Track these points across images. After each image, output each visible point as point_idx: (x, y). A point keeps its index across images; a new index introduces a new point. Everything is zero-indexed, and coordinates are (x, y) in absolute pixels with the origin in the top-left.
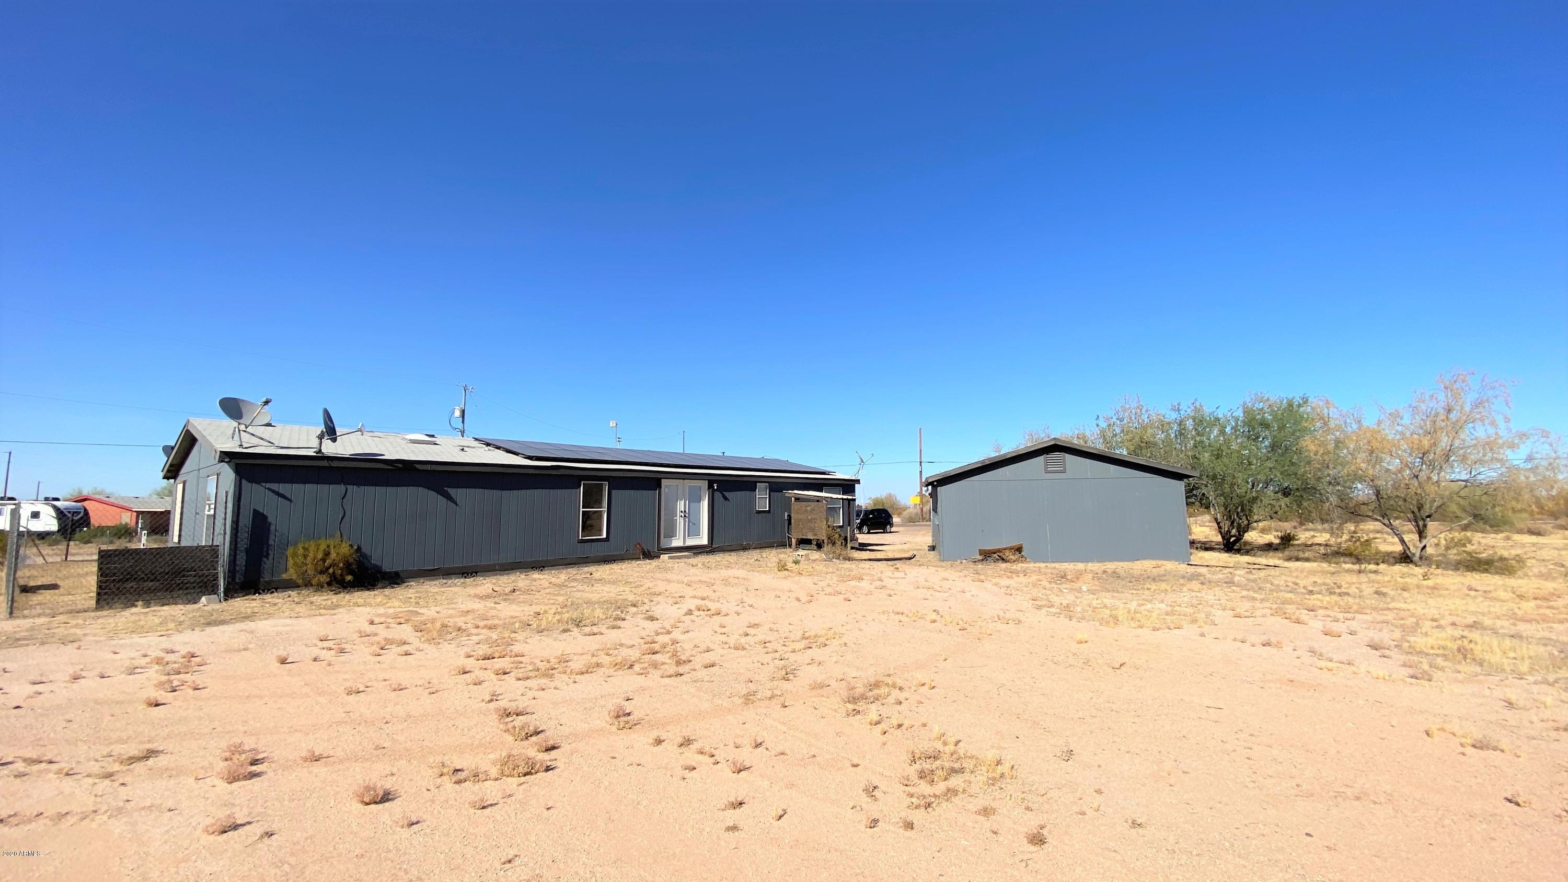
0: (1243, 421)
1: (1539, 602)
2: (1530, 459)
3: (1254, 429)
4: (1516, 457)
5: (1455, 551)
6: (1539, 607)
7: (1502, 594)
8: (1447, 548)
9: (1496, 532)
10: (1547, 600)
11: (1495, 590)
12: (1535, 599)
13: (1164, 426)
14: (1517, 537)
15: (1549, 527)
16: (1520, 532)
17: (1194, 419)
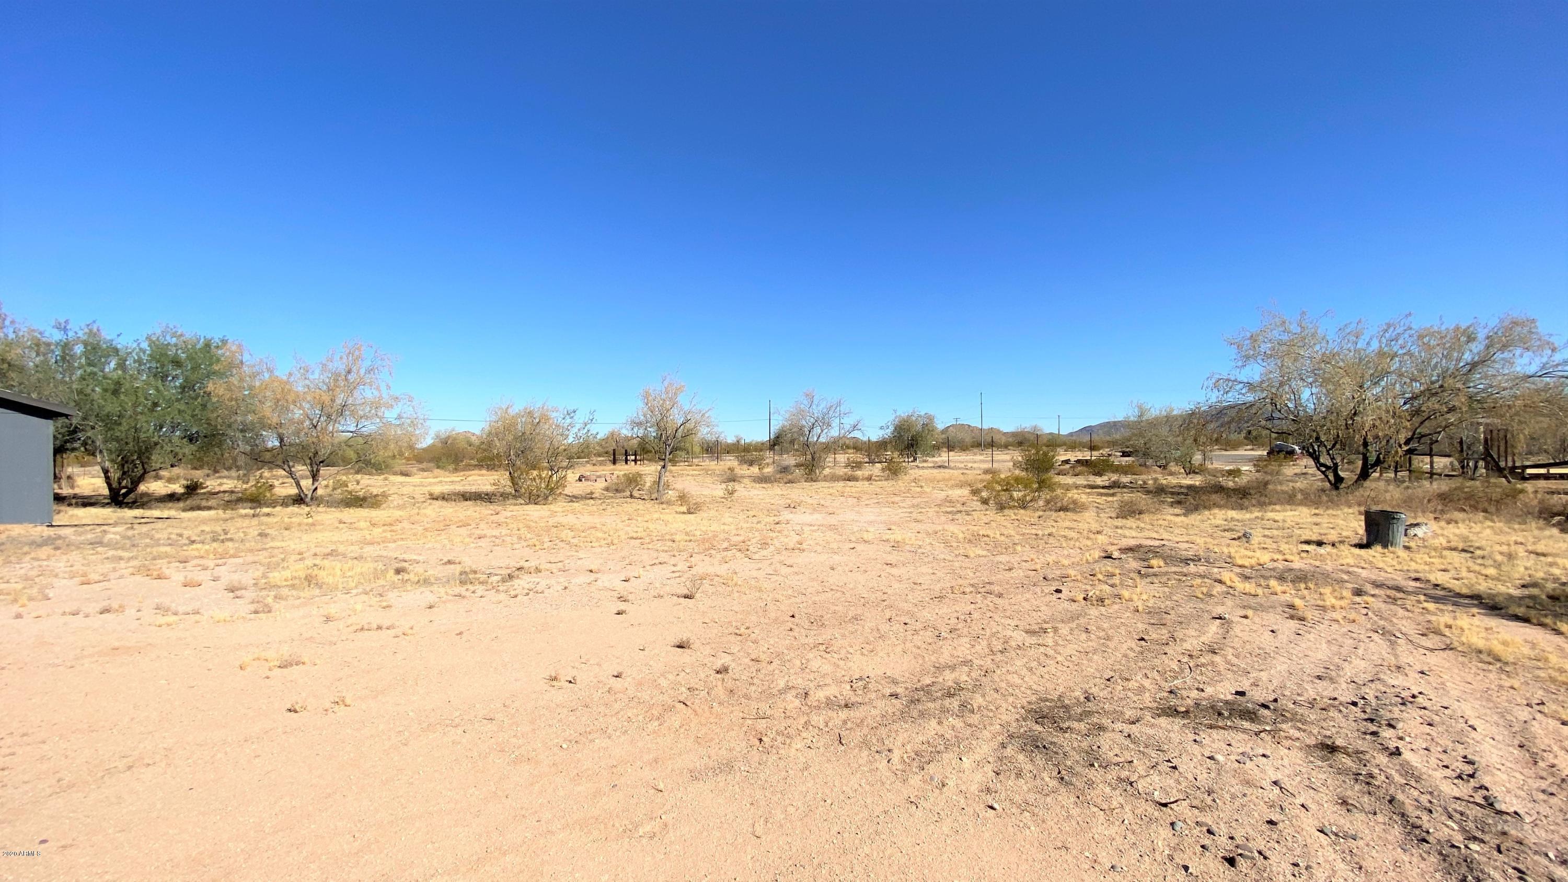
0: (150, 355)
1: (386, 527)
2: (399, 417)
3: (163, 366)
4: (390, 415)
5: (339, 491)
6: (384, 531)
7: (362, 524)
8: (334, 489)
9: (379, 474)
10: (391, 525)
11: (359, 521)
12: (384, 525)
13: (38, 346)
14: (392, 478)
15: (414, 470)
16: (395, 474)
17: (86, 344)
